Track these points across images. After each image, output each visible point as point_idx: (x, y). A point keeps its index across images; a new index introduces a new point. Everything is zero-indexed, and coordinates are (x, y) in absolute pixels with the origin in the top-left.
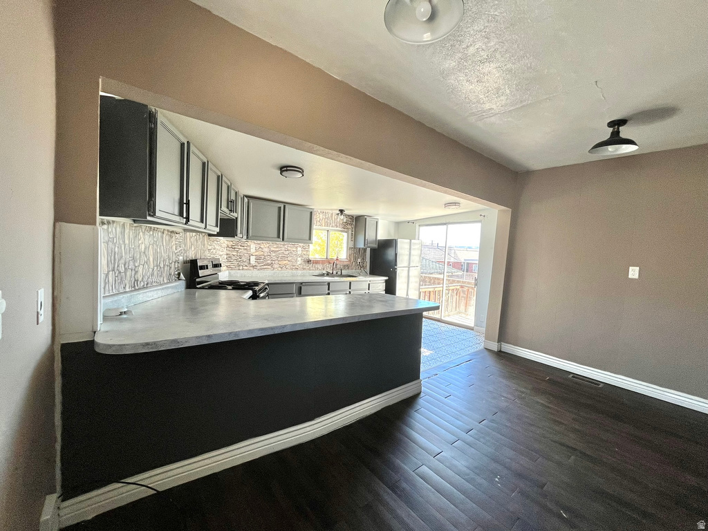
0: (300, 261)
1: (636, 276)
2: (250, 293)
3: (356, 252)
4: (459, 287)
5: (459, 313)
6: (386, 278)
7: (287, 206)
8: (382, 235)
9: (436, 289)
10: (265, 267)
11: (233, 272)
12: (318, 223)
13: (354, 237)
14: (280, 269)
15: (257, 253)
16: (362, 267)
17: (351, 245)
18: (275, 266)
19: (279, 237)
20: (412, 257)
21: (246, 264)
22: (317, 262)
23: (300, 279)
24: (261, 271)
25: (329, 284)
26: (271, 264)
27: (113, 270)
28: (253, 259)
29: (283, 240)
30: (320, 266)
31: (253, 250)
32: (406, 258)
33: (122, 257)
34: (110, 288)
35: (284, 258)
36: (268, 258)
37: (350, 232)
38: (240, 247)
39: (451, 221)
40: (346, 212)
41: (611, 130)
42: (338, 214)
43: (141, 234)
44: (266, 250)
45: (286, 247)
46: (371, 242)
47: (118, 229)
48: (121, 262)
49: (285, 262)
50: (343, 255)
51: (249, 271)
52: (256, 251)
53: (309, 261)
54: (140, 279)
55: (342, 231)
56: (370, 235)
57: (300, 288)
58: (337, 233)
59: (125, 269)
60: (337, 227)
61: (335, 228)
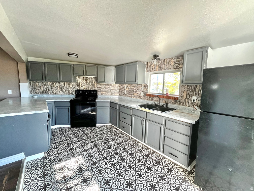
0: (142, 94)
3: (189, 89)
7: (126, 65)
11: (120, 96)
14: (134, 97)
15: (127, 89)
18: (133, 96)
24: (128, 97)
26: (131, 95)
28: (125, 91)
29: (125, 82)
31: (125, 88)
35: (136, 92)
36: (130, 92)
44: (129, 88)
49: (136, 94)
52: (127, 88)
55: (175, 72)
60: (168, 68)
61: (167, 70)
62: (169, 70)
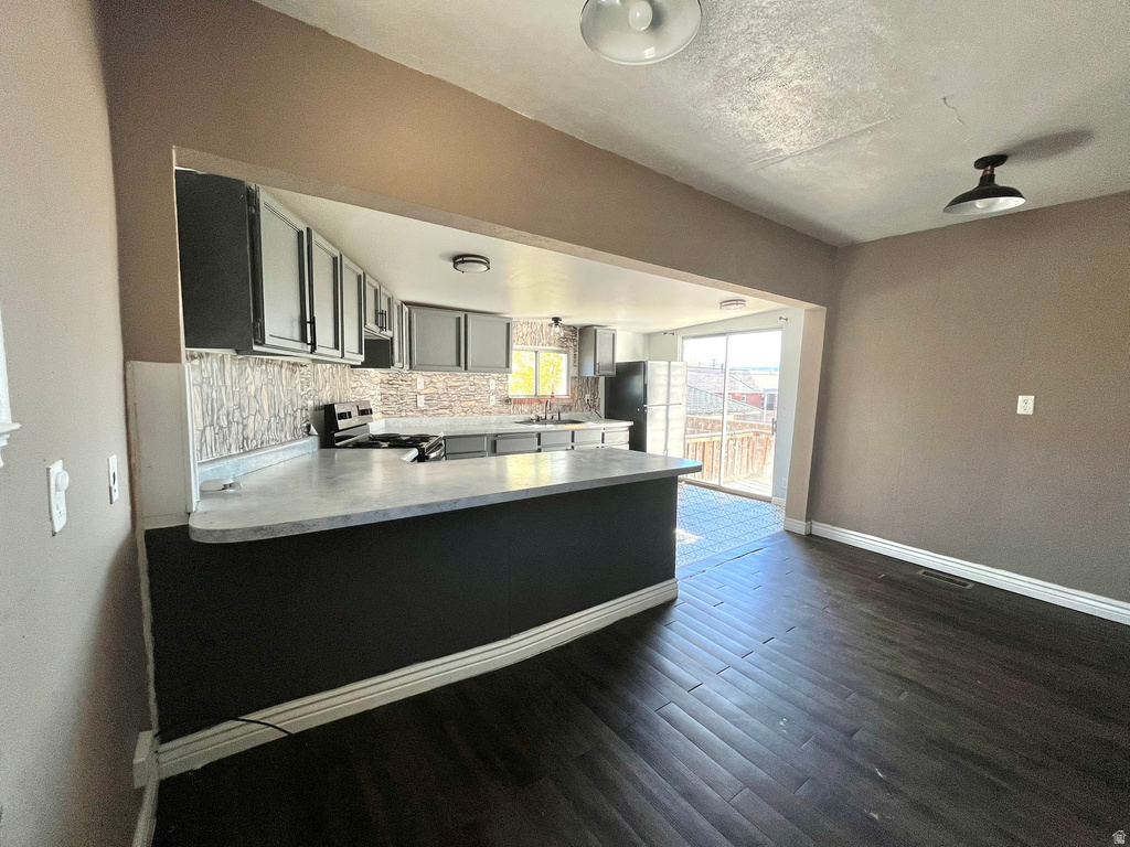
0: (493, 401)
1: (1030, 411)
2: (414, 452)
3: (581, 383)
4: (751, 434)
5: (753, 475)
6: (631, 424)
7: (470, 315)
8: (623, 356)
9: (714, 439)
10: (440, 411)
11: (391, 420)
12: (521, 341)
13: (579, 362)
14: (463, 414)
15: (427, 391)
16: (592, 406)
17: (574, 372)
18: (457, 410)
19: (459, 365)
20: (672, 390)
21: (411, 407)
22: (520, 402)
23: (494, 429)
24: (435, 418)
25: (539, 435)
26: (449, 407)
27: (212, 425)
28: (421, 399)
29: (466, 369)
30: (525, 408)
31: (420, 387)
32: (662, 390)
33: (222, 405)
34: (209, 451)
35: (469, 396)
36: (444, 397)
37: (572, 352)
38: (400, 382)
39: (733, 329)
40: (564, 321)
41: (980, 172)
42: (551, 325)
43: (249, 369)
44: (441, 385)
45: (471, 379)
46: (606, 368)
47: (215, 365)
48: (221, 413)
49: (470, 403)
50: (561, 389)
51: (415, 419)
52: (426, 387)
53: (508, 401)
54: (251, 437)
55: (558, 352)
56: (604, 357)
57: (495, 443)
58: (552, 354)
59: (229, 422)
60: (550, 345)
61: (547, 347)
62: (552, 348)
